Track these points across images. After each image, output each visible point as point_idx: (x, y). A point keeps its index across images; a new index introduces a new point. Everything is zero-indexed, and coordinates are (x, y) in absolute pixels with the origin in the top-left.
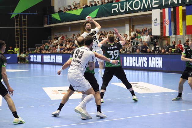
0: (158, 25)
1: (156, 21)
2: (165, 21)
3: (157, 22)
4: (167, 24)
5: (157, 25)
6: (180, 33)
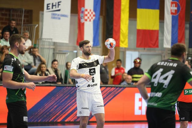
0: (62, 18)
1: (57, 9)
2: (83, 12)
3: (59, 10)
4: (90, 20)
5: (59, 19)
6: (121, 43)
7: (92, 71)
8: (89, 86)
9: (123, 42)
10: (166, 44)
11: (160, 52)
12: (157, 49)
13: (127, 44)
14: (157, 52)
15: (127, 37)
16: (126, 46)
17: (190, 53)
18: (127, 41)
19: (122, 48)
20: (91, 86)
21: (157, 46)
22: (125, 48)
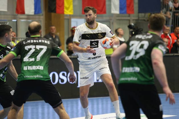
6: (65, 10)
7: (94, 43)
8: (89, 58)
9: (67, 9)
10: (114, 9)
11: (108, 18)
12: (104, 15)
13: (72, 11)
14: (105, 19)
15: (72, 3)
16: (71, 13)
17: (140, 19)
18: (71, 7)
19: (67, 15)
20: (91, 59)
21: (105, 12)
22: (70, 15)
